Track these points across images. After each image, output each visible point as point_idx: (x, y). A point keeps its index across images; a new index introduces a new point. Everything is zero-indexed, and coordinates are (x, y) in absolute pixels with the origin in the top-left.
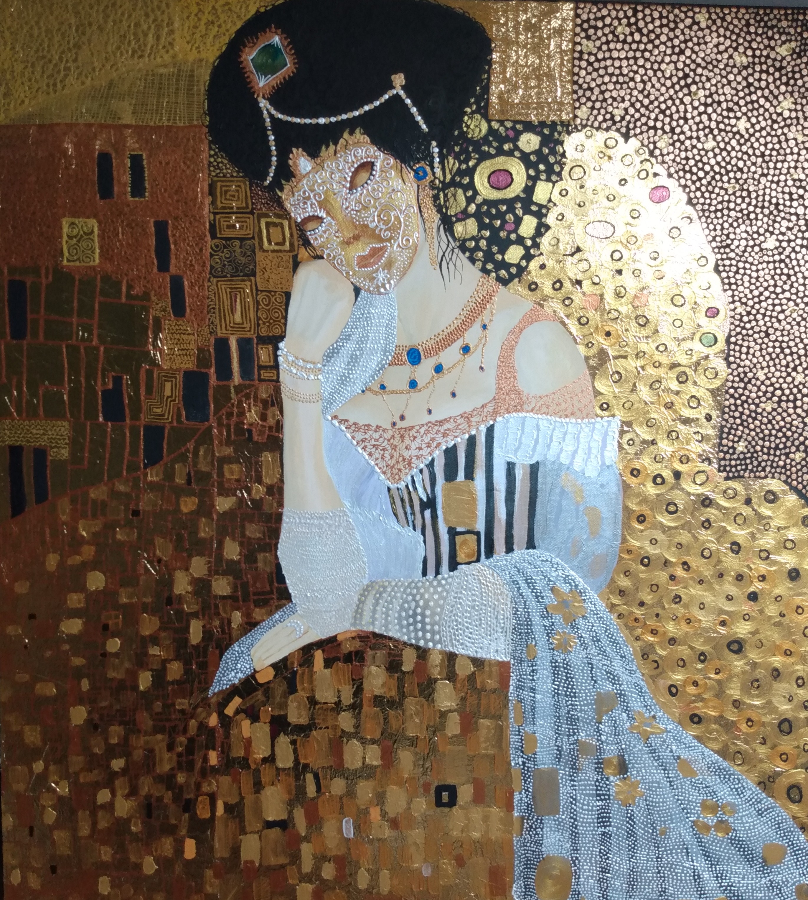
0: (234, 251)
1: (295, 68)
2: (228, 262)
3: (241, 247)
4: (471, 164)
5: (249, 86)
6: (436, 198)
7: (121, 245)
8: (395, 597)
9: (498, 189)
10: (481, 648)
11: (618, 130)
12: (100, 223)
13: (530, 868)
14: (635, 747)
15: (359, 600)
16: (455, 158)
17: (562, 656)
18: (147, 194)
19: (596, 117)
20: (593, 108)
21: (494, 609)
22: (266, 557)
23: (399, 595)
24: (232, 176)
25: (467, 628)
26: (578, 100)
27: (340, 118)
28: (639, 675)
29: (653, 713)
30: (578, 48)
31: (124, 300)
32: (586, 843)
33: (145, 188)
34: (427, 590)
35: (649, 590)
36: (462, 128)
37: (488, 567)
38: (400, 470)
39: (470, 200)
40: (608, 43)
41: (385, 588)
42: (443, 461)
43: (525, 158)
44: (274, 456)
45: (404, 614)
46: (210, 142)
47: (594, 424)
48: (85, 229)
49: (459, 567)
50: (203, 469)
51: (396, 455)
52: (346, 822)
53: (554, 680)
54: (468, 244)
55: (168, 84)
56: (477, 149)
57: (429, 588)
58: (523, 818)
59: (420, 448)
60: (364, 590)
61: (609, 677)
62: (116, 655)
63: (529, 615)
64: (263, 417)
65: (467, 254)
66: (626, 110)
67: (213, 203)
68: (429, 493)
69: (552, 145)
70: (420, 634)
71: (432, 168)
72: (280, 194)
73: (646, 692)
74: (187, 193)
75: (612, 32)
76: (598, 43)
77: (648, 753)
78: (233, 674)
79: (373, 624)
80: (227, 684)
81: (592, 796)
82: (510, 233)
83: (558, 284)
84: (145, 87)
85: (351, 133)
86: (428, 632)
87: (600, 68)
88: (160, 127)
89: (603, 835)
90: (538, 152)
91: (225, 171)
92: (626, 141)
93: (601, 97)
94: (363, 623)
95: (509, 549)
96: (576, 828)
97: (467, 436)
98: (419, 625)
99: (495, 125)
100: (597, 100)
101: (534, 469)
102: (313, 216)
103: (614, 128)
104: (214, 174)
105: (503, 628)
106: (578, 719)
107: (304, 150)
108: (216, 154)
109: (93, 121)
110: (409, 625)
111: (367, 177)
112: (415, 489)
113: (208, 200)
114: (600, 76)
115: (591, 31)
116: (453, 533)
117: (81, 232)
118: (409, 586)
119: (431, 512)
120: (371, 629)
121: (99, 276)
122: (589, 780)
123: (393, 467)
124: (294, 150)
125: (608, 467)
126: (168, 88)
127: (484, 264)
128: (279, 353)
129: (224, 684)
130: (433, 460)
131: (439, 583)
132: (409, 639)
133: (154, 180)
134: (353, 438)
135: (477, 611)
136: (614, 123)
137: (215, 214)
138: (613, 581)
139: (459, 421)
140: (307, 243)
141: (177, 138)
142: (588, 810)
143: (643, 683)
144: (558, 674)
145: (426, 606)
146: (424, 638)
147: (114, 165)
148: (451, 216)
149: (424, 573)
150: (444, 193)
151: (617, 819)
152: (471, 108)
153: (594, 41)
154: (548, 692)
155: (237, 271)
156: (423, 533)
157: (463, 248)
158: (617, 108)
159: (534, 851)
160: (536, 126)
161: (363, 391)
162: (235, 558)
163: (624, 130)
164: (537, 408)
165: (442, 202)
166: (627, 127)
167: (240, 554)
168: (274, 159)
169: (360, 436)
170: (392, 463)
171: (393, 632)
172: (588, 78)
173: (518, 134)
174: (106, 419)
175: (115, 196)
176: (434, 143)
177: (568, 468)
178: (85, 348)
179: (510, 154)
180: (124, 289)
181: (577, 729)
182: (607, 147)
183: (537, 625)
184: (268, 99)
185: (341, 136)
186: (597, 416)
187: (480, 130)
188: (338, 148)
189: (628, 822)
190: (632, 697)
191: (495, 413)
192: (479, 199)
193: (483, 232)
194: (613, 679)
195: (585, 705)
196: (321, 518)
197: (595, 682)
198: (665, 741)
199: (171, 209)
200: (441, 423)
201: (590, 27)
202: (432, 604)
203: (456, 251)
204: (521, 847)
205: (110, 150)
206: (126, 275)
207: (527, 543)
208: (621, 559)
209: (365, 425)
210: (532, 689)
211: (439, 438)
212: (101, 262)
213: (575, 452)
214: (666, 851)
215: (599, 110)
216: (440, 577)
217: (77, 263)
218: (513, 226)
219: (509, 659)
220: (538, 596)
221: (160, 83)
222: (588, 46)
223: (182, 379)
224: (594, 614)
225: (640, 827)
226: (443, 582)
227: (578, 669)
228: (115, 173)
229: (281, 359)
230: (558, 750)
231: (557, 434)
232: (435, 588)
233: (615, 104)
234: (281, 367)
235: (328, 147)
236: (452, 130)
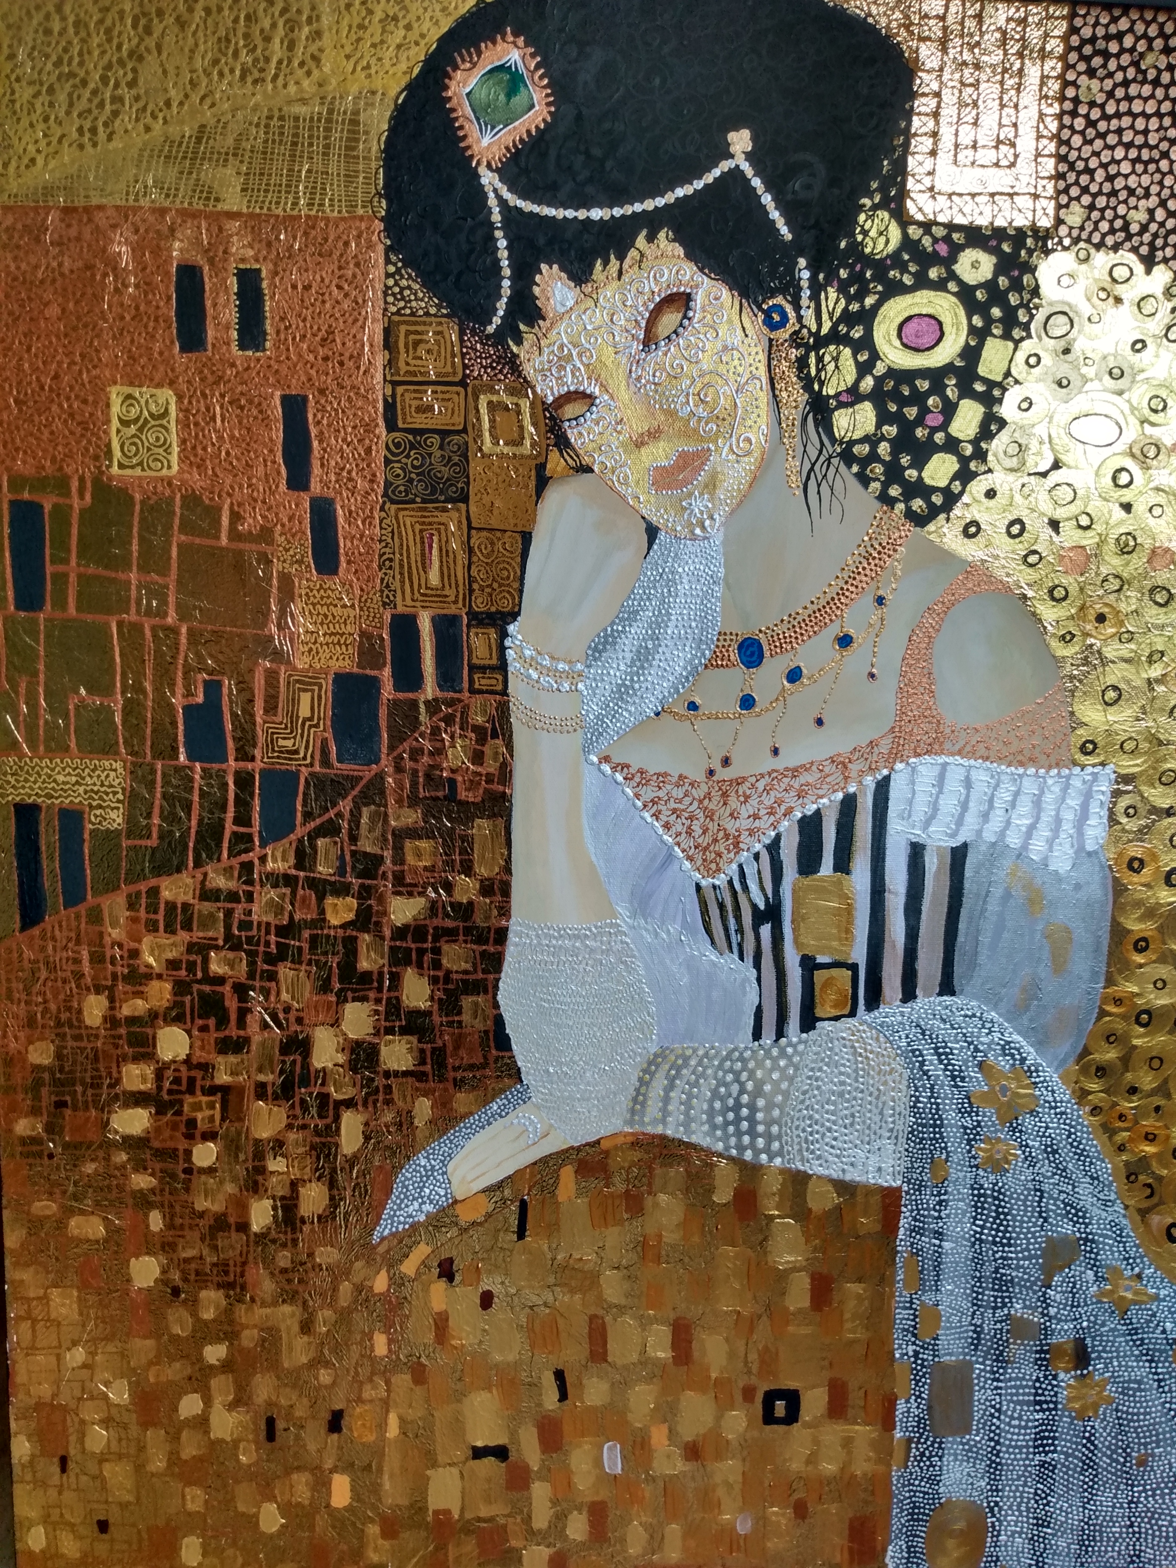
0: (430, 455)
1: (550, 112)
2: (418, 474)
3: (441, 448)
4: (869, 301)
5: (462, 145)
6: (802, 363)
7: (221, 438)
8: (703, 1075)
9: (917, 350)
10: (852, 1164)
11: (1135, 250)
12: (180, 398)
13: (918, 1520)
14: (1103, 1324)
15: (640, 1080)
16: (839, 291)
17: (992, 1178)
18: (268, 344)
19: (1096, 223)
20: (1092, 207)
21: (877, 1098)
22: (476, 1004)
23: (709, 1071)
24: (427, 314)
25: (829, 1130)
26: (1066, 191)
27: (628, 210)
28: (1119, 1207)
29: (1137, 1270)
30: (1070, 92)
31: (224, 541)
32: (1013, 1480)
33: (265, 333)
34: (760, 1064)
35: (1146, 1067)
36: (854, 235)
37: (869, 1026)
38: (719, 855)
39: (864, 369)
40: (1126, 83)
41: (686, 1059)
42: (797, 839)
43: (966, 294)
44: (495, 826)
45: (717, 1105)
46: (388, 250)
47: (1068, 778)
48: (153, 408)
49: (819, 1024)
50: (368, 850)
51: (713, 827)
52: (609, 1448)
53: (975, 1218)
54: (856, 449)
55: (311, 137)
56: (881, 276)
57: (763, 1060)
58: (910, 1440)
59: (756, 817)
60: (650, 1063)
61: (1069, 1212)
62: (210, 1171)
63: (938, 1109)
64: (478, 758)
65: (855, 469)
66: (1151, 212)
67: (391, 363)
68: (770, 895)
69: (1016, 273)
70: (746, 1139)
71: (797, 308)
72: (515, 349)
73: (1128, 1236)
74: (344, 344)
75: (1136, 64)
76: (1108, 84)
77: (1124, 1335)
78: (416, 1204)
79: (664, 1122)
80: (405, 1223)
81: (1028, 1403)
82: (934, 430)
83: (1018, 526)
84: (266, 141)
85: (651, 238)
86: (760, 1136)
87: (1108, 131)
88: (293, 218)
89: (1042, 1466)
90: (990, 285)
91: (414, 304)
92: (1148, 272)
93: (1107, 188)
94: (646, 1120)
95: (909, 995)
96: (997, 1456)
97: (840, 795)
98: (745, 1125)
99: (914, 232)
100: (1100, 193)
101: (959, 855)
102: (576, 392)
103: (1128, 245)
104: (394, 309)
105: (891, 1130)
106: (1012, 1281)
107: (562, 269)
108: (398, 271)
109: (167, 203)
110: (727, 1123)
111: (678, 323)
112: (745, 888)
113: (380, 359)
114: (1107, 147)
115: (1097, 61)
116: (809, 965)
117: (146, 413)
118: (728, 1057)
119: (773, 928)
120: (659, 1130)
121: (178, 496)
122: (1023, 1379)
123: (706, 849)
124: (544, 267)
125: (1089, 854)
126: (311, 145)
127: (886, 486)
128: (508, 642)
129: (399, 1223)
130: (778, 837)
131: (783, 1053)
132: (727, 1148)
133: (282, 319)
134: (637, 796)
135: (848, 1101)
136: (1129, 237)
137: (395, 384)
138: (1086, 1052)
139: (827, 770)
140: (562, 443)
141: (326, 240)
142: (1019, 1427)
143: (1125, 1222)
144: (983, 1208)
145: (758, 1092)
146: (752, 1145)
147: (207, 288)
148: (829, 397)
149: (757, 1035)
150: (817, 354)
151: (1065, 1440)
152: (872, 199)
153: (1102, 80)
154: (963, 1238)
155: (433, 493)
156: (757, 965)
157: (848, 457)
158: (1136, 208)
159: (925, 1493)
160: (989, 238)
161: (657, 714)
162: (423, 1004)
163: (1144, 250)
164: (968, 748)
165: (813, 372)
166: (1151, 244)
167: (432, 998)
168: (506, 283)
169: (649, 793)
170: (704, 841)
171: (700, 1137)
172: (1087, 151)
173: (956, 250)
174: (190, 757)
175: (210, 347)
176: (802, 262)
177: (1019, 856)
178: (153, 629)
179: (940, 286)
180: (225, 521)
181: (1010, 1298)
182: (1114, 281)
183: (951, 1126)
184: (497, 170)
185: (632, 245)
186: (1075, 763)
187: (887, 242)
188: (625, 266)
189: (1084, 1446)
190: (1105, 1244)
191: (895, 755)
192: (880, 369)
193: (885, 428)
194: (1076, 1215)
195: (1024, 1259)
196: (577, 937)
197: (1046, 1220)
198: (1154, 1315)
199: (313, 372)
200: (795, 772)
201: (1096, 53)
202: (767, 1088)
203: (835, 461)
204: (904, 1486)
205: (200, 260)
206: (230, 495)
207: (941, 985)
208: (1103, 1013)
209: (659, 775)
210: (936, 1232)
211: (790, 799)
212: (181, 471)
213: (1032, 828)
214: (1145, 1491)
215: (1102, 211)
216: (783, 1040)
217: (138, 471)
218: (941, 418)
219: (899, 1183)
220: (956, 1077)
221: (296, 135)
222: (1089, 89)
223: (330, 688)
224: (1051, 1108)
225: (1104, 1454)
226: (790, 1050)
227: (1018, 1199)
228: (208, 303)
229: (510, 654)
230: (974, 1332)
231: (1004, 795)
232: (775, 1060)
233: (1132, 201)
234: (510, 669)
235: (606, 263)
236: (836, 239)
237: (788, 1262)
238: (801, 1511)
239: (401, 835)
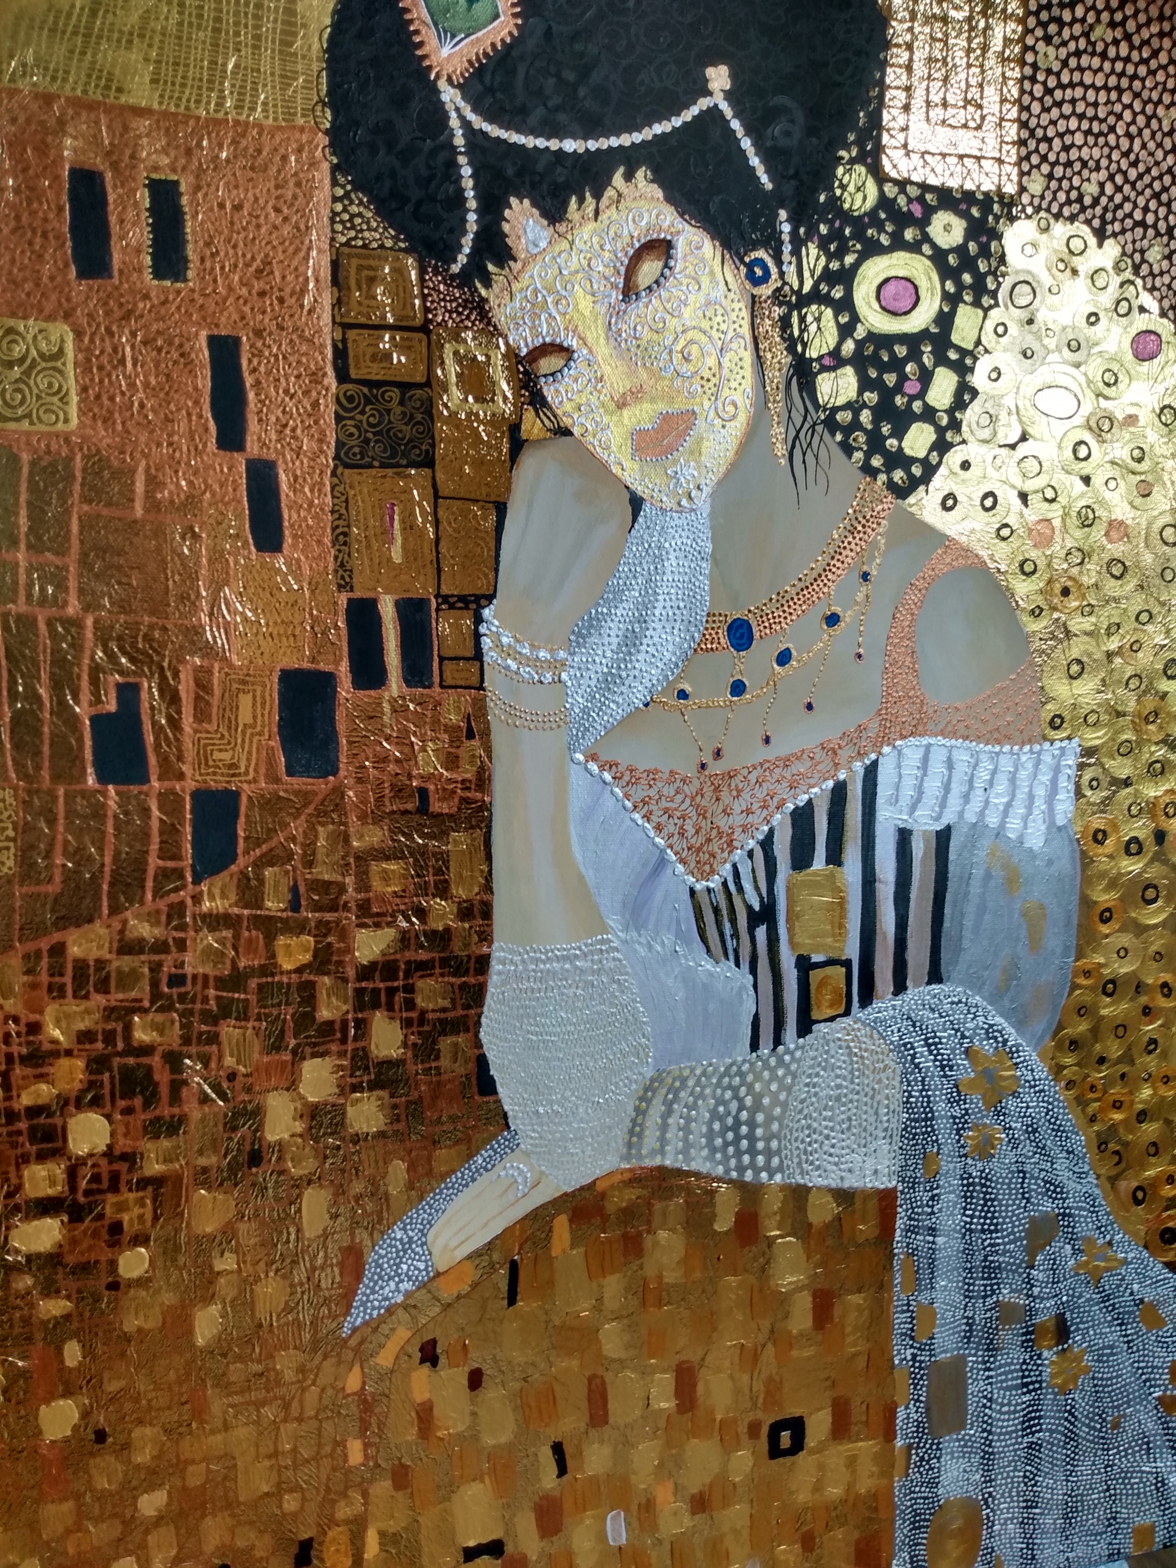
0: (389, 411)
1: (516, 25)
2: (375, 434)
3: (402, 403)
4: (849, 259)
5: (419, 53)
6: (785, 323)
7: (132, 385)
8: (702, 1096)
9: (894, 314)
10: (850, 1171)
11: (1088, 222)
12: (79, 334)
13: (919, 1528)
14: (1080, 1297)
15: (637, 1109)
16: (819, 247)
17: (980, 1165)
18: (190, 274)
19: (1055, 193)
20: (1050, 176)
21: (872, 1098)
22: (456, 1045)
23: (708, 1091)
24: (382, 246)
25: (827, 1137)
26: (1027, 158)
27: (604, 143)
28: (1092, 1178)
29: (1108, 1237)
30: (1029, 58)
31: (139, 512)
32: (1004, 1467)
33: (186, 261)
34: (758, 1077)
35: (1112, 1037)
36: (832, 189)
37: (863, 1023)
38: (713, 856)
39: (845, 331)
40: (1078, 54)
41: (683, 1081)
42: (789, 832)
43: (939, 257)
44: (473, 840)
45: (717, 1126)
46: (335, 169)
47: (1039, 753)
48: (43, 346)
49: (815, 1027)
50: (326, 877)
51: (705, 825)
52: (613, 1518)
53: (965, 1209)
54: (839, 417)
55: (237, 24)
56: (859, 235)
57: (762, 1072)
58: (910, 1447)
59: (748, 812)
60: (646, 1090)
61: (1048, 1190)
63: (929, 1102)
64: (452, 761)
65: (839, 437)
66: (1102, 185)
67: (340, 302)
68: (765, 895)
69: (984, 239)
70: (746, 1159)
71: (779, 263)
72: (483, 292)
73: (1100, 1205)
74: (284, 277)
75: (1086, 35)
76: (1063, 53)
77: (1098, 1304)
78: (392, 1284)
79: (662, 1152)
80: (380, 1308)
81: (1016, 1387)
82: (912, 398)
83: (991, 499)
84: (180, 24)
85: (629, 176)
87: (1063, 101)
88: (217, 122)
89: (1029, 1448)
90: (961, 250)
91: (367, 234)
92: (1100, 245)
93: (1063, 157)
94: (644, 1152)
95: (900, 987)
96: (990, 1446)
97: (830, 784)
98: (744, 1143)
99: (890, 190)
100: (1057, 162)
101: (943, 837)
102: (552, 345)
103: (1082, 217)
104: (343, 239)
105: (886, 1130)
106: (999, 1267)
107: (534, 204)
108: (347, 195)
109: (54, 88)
110: (726, 1144)
111: (659, 272)
112: (740, 889)
113: (328, 297)
114: (1062, 116)
115: (1053, 28)
116: (804, 965)
117: (34, 353)
118: (727, 1073)
119: (768, 929)
120: (657, 1161)
121: (78, 457)
122: (1012, 1363)
123: (699, 850)
124: (514, 201)
125: (1060, 829)
126: (237, 34)
127: (868, 455)
128: (483, 629)
129: (374, 1308)
130: (771, 832)
131: (781, 1062)
132: (727, 1171)
133: (208, 244)
134: (627, 796)
135: (844, 1105)
136: (1083, 209)
137: (346, 326)
138: (1060, 1027)
139: (817, 757)
140: (538, 401)
141: (259, 151)
142: (1009, 1413)
143: (1097, 1191)
144: (972, 1197)
145: (757, 1107)
146: (753, 1165)
147: (111, 198)
148: (811, 360)
149: (755, 1046)
150: (800, 313)
151: (1050, 1417)
152: (849, 152)
153: (1057, 48)
154: (955, 1230)
155: (393, 455)
156: (753, 971)
157: (831, 424)
158: (1088, 180)
159: (925, 1498)
160: (959, 201)
161: (646, 705)
162: (395, 1052)
163: (1096, 223)
164: (950, 728)
165: (796, 333)
166: (1102, 217)
167: (405, 1044)
168: (472, 217)
169: (639, 793)
170: (696, 841)
171: (699, 1163)
172: (1045, 119)
173: (929, 211)
174: (103, 779)
175: (116, 273)
176: (783, 214)
177: (998, 834)
178: (50, 623)
179: (914, 248)
180: (140, 487)
181: (998, 1284)
182: (1071, 252)
183: (941, 1117)
184: (459, 86)
185: (609, 182)
186: (1045, 738)
187: (865, 198)
188: (602, 206)
189: (1066, 1419)
190: (1080, 1216)
191: (882, 738)
192: (860, 332)
193: (867, 395)
194: (1054, 1191)
195: (1010, 1243)
196: (566, 958)
197: (1028, 1201)
198: (1123, 1279)
199: (247, 309)
200: (786, 762)
201: (1053, 19)
202: (766, 1101)
203: (819, 428)
204: (905, 1495)
205: (99, 163)
206: (146, 456)
207: (929, 973)
208: (1074, 987)
209: (648, 772)
210: (930, 1228)
211: (782, 791)
212: (82, 425)
213: (1008, 805)
214: (1119, 1452)
215: (1060, 180)
216: (781, 1048)
217: (25, 425)
218: (918, 386)
219: (894, 1183)
220: (945, 1066)
221: (218, 20)
222: (1046, 55)
223: (276, 687)
224: (1031, 1087)
225: (1084, 1424)
226: (787, 1058)
227: (1003, 1183)
228: (113, 219)
229: (487, 643)
230: (967, 1324)
231: (983, 775)
232: (773, 1070)
233: (1085, 173)
234: (487, 659)
235: (581, 201)
236: (815, 192)
237: (790, 1283)
238: (808, 1542)
239: (363, 859)
